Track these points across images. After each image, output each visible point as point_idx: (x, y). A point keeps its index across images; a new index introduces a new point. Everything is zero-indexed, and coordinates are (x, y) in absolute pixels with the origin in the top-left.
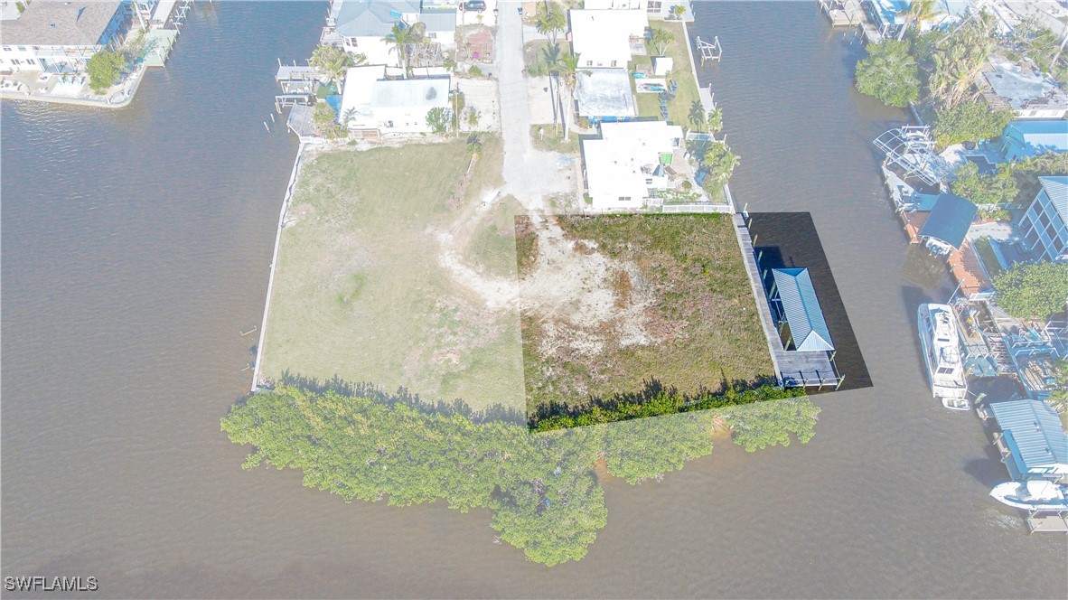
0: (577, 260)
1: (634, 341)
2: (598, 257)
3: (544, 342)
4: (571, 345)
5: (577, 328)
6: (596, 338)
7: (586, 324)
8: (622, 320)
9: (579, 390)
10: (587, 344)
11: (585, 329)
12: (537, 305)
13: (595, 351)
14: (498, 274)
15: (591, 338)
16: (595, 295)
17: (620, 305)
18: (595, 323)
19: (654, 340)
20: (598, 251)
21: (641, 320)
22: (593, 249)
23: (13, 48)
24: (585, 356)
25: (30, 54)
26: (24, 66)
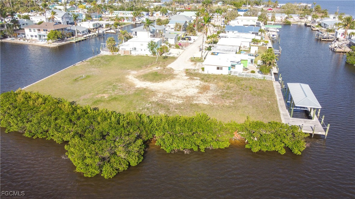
0: (187, 81)
1: (201, 102)
3: (154, 97)
4: (166, 99)
5: (174, 96)
6: (181, 99)
7: (178, 95)
9: (160, 113)
10: (175, 100)
11: (177, 97)
12: (159, 89)
13: (178, 103)
14: (148, 81)
15: (179, 99)
16: (189, 89)
17: (200, 93)
18: (184, 96)
19: (211, 103)
20: (199, 80)
21: (209, 97)
22: (197, 79)
23: (32, 30)
24: (171, 103)
25: (36, 33)
26: (34, 38)
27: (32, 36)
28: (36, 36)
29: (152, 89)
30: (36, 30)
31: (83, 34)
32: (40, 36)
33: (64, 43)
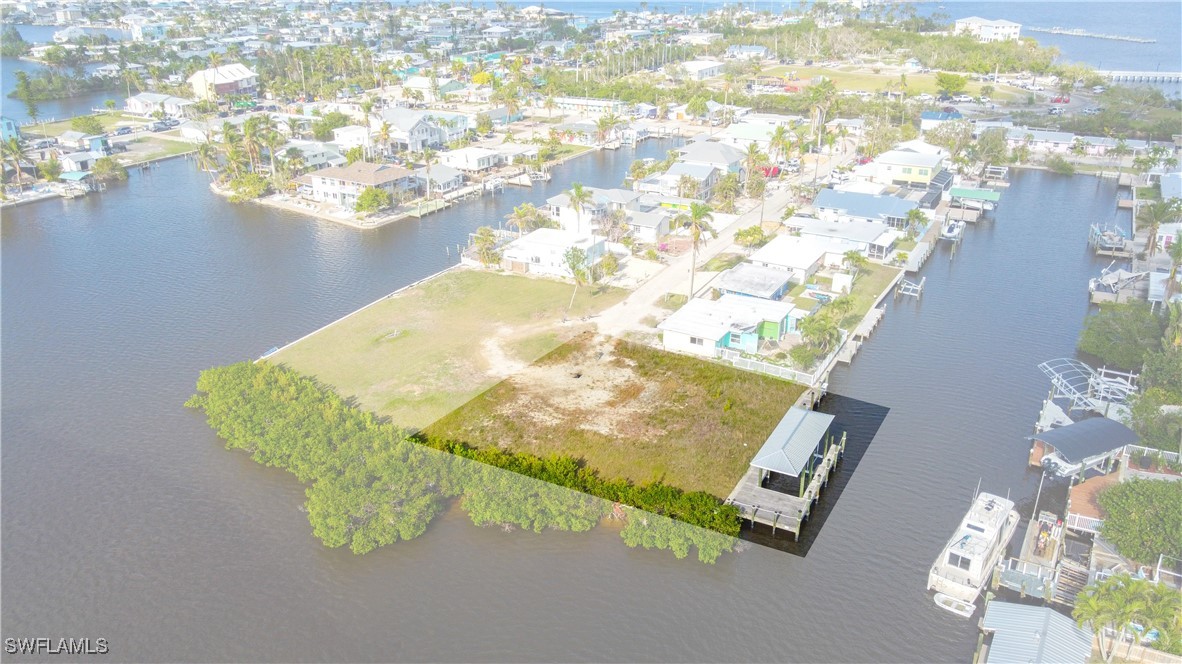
0: (605, 368)
1: (595, 428)
2: (628, 373)
3: (508, 405)
4: (530, 413)
5: (550, 406)
6: (560, 416)
7: (562, 406)
8: (602, 413)
9: (500, 443)
10: (546, 417)
11: (556, 409)
12: (533, 383)
13: (549, 424)
14: (522, 359)
15: (555, 415)
16: (594, 392)
17: (611, 404)
18: (573, 408)
19: (616, 433)
20: (632, 368)
21: (619, 418)
22: (629, 365)
23: (328, 181)
24: (535, 425)
25: (337, 189)
26: (330, 199)
27: (326, 194)
28: (335, 196)
29: (516, 383)
30: (337, 183)
31: (447, 190)
32: (344, 196)
33: (393, 218)
